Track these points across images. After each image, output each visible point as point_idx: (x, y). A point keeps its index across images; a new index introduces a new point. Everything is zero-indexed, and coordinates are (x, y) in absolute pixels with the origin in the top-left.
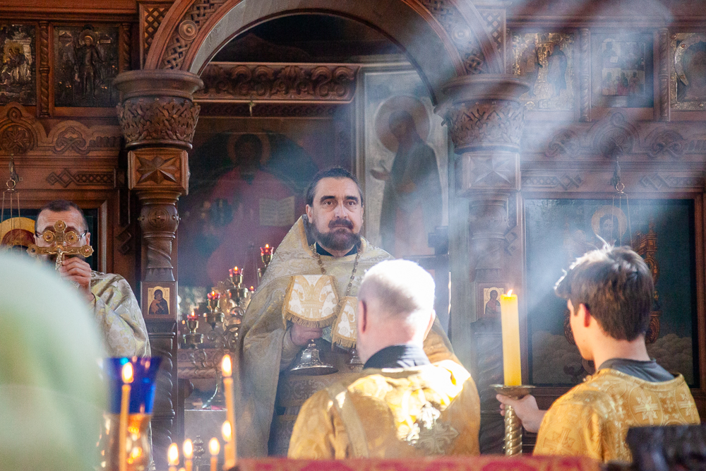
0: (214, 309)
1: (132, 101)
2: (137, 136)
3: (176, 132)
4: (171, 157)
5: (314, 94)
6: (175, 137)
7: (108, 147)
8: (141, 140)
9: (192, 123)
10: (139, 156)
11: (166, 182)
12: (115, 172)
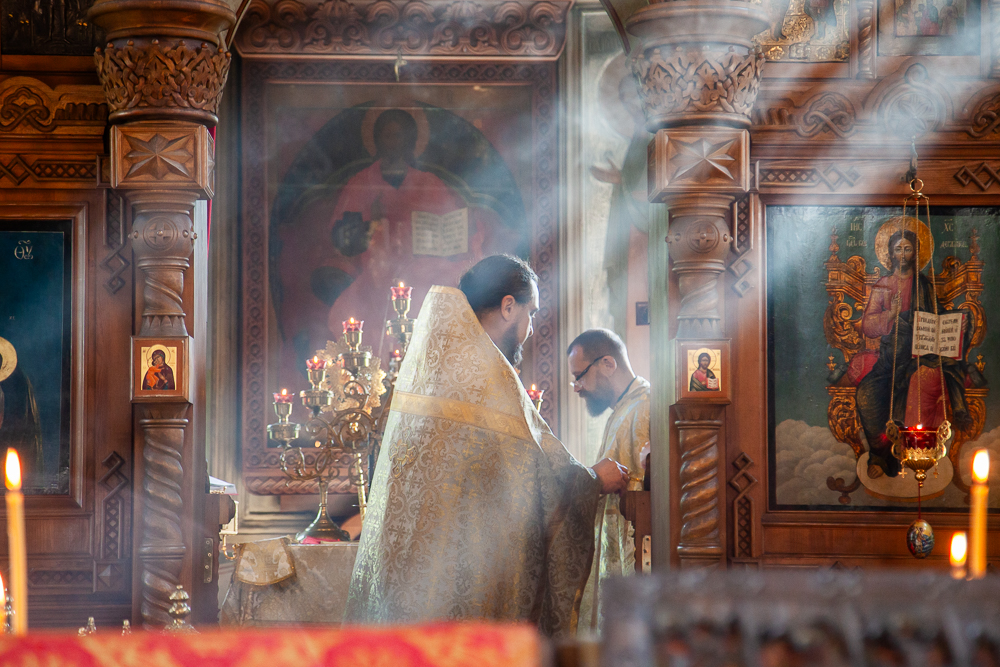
0: (317, 383)
1: (117, 44)
2: (125, 101)
3: (188, 95)
4: (182, 135)
5: (500, 46)
6: (186, 104)
7: (85, 119)
8: (131, 109)
9: (216, 81)
10: (128, 134)
11: (171, 177)
12: (98, 160)
